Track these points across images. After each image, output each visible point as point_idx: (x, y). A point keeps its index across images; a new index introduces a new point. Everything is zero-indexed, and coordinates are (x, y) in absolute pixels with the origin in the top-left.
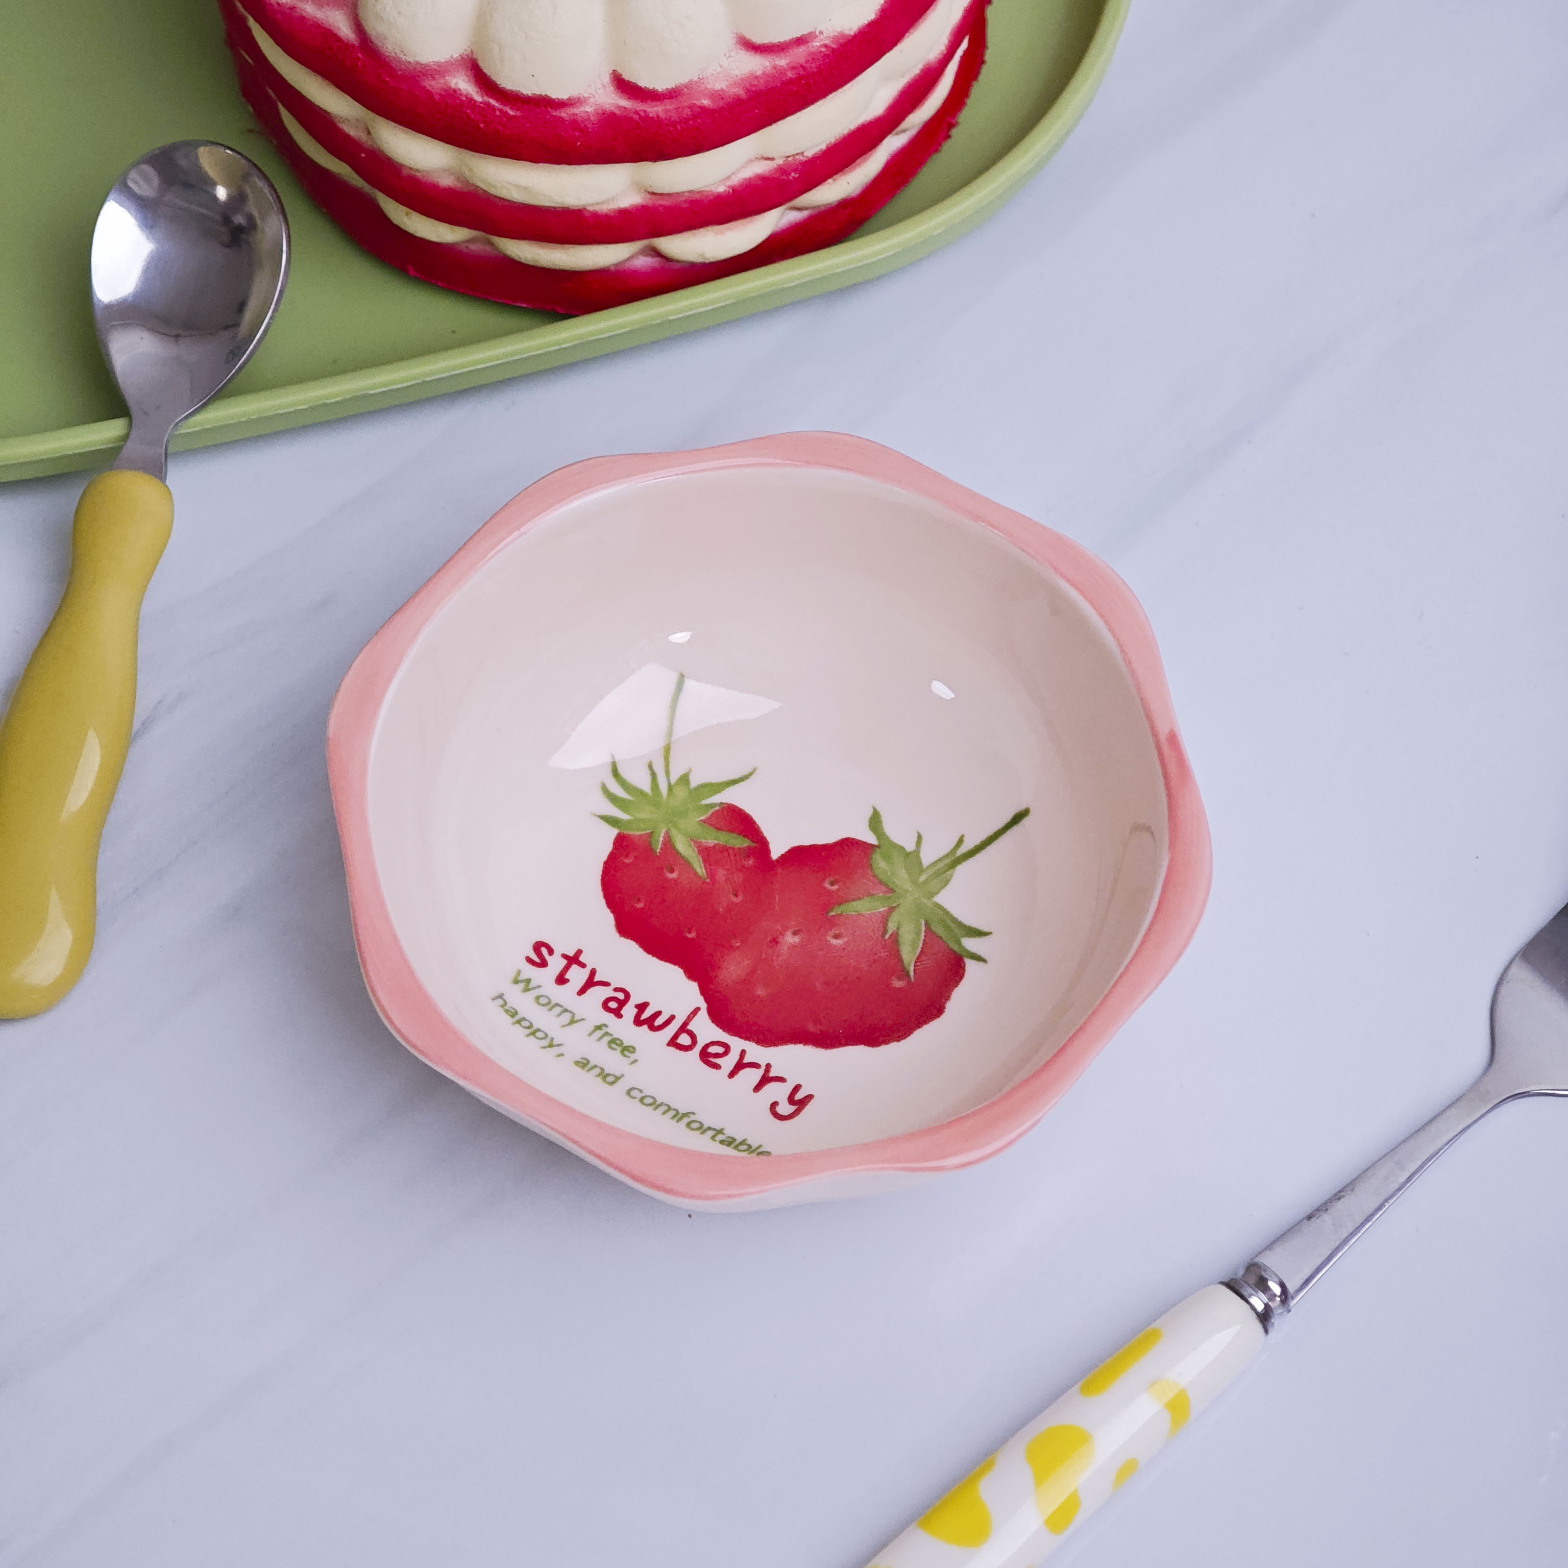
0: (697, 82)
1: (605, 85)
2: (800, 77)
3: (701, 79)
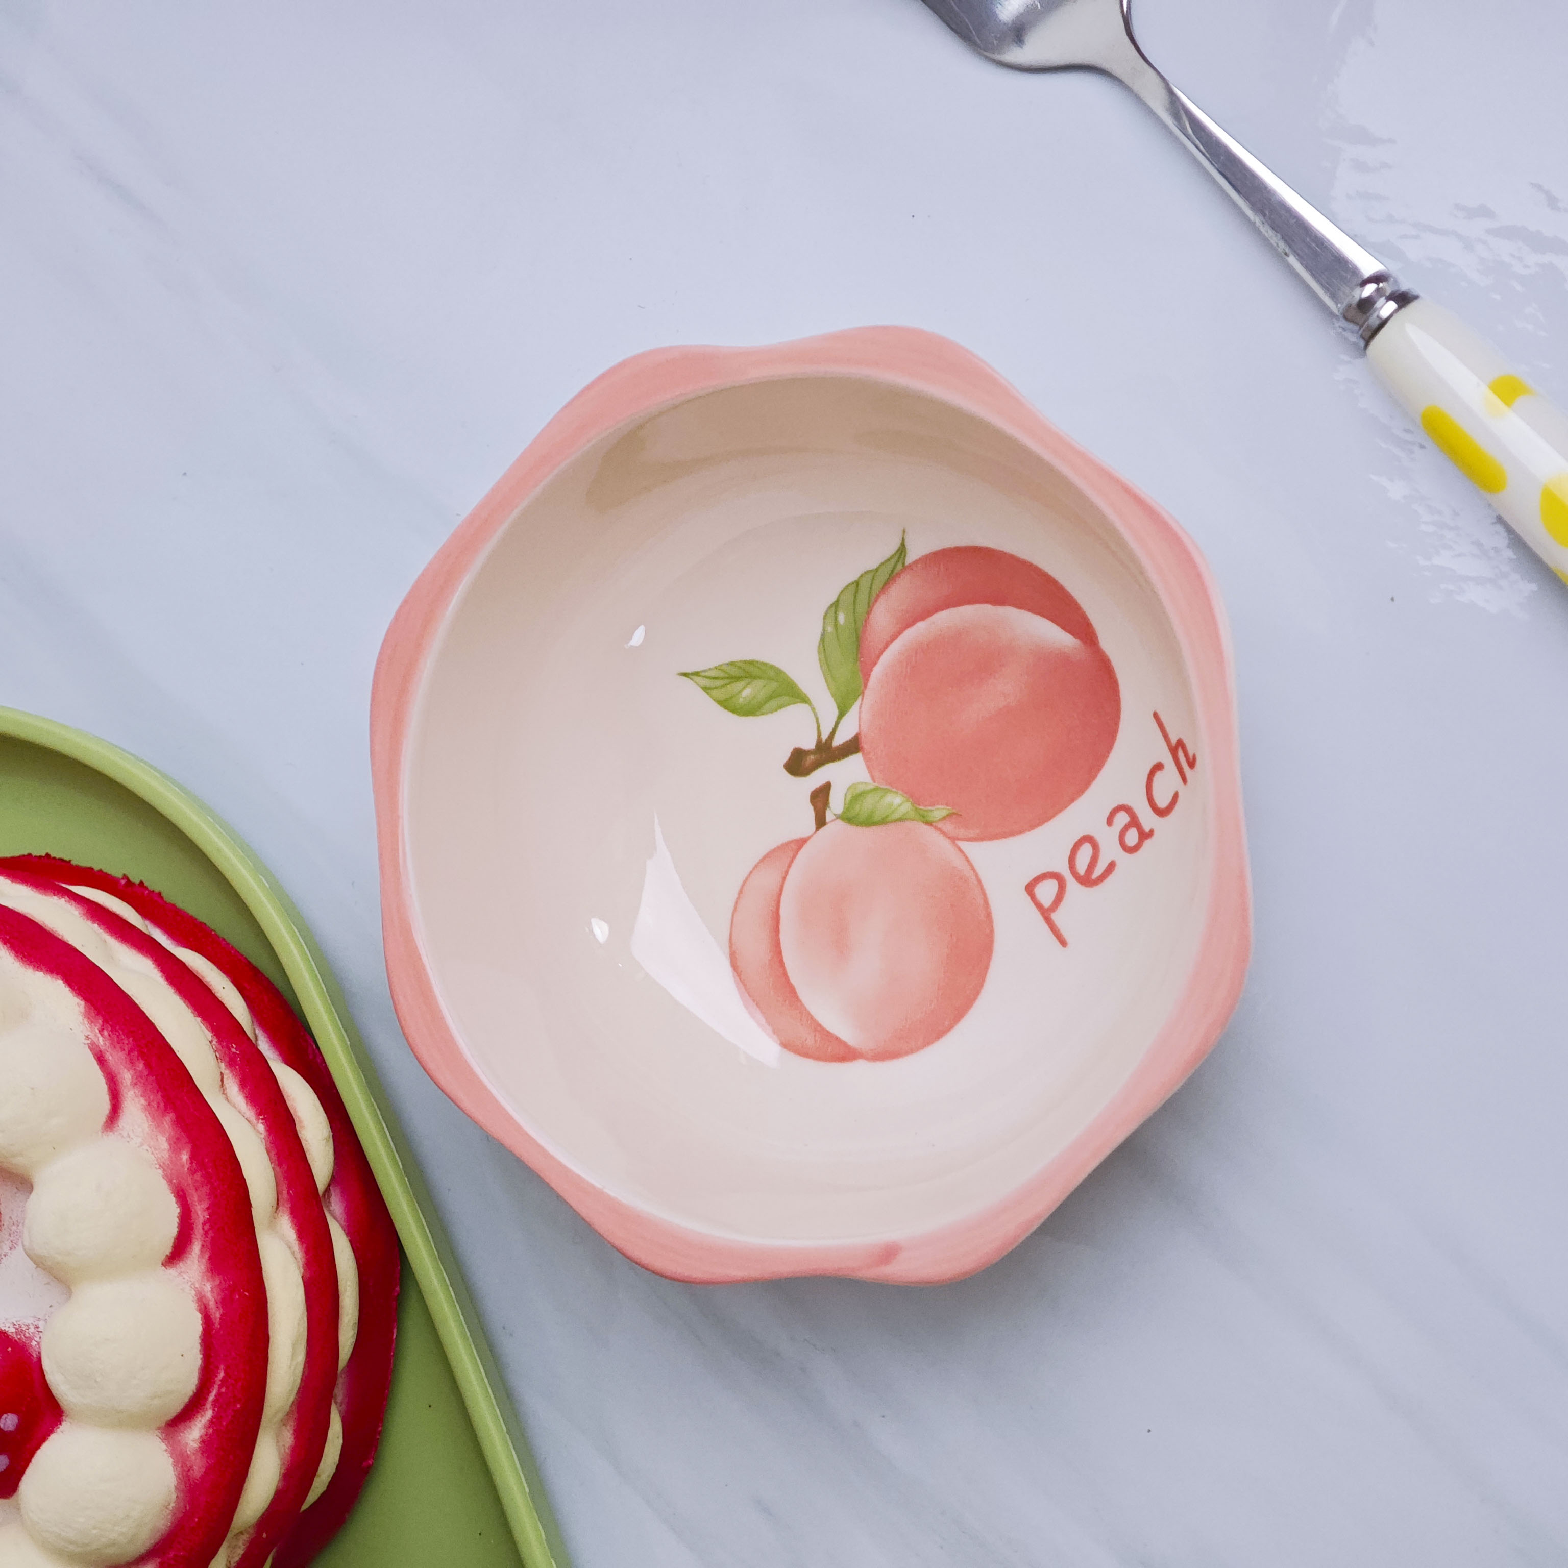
0: (164, 1170)
1: (179, 1272)
3: (160, 1166)
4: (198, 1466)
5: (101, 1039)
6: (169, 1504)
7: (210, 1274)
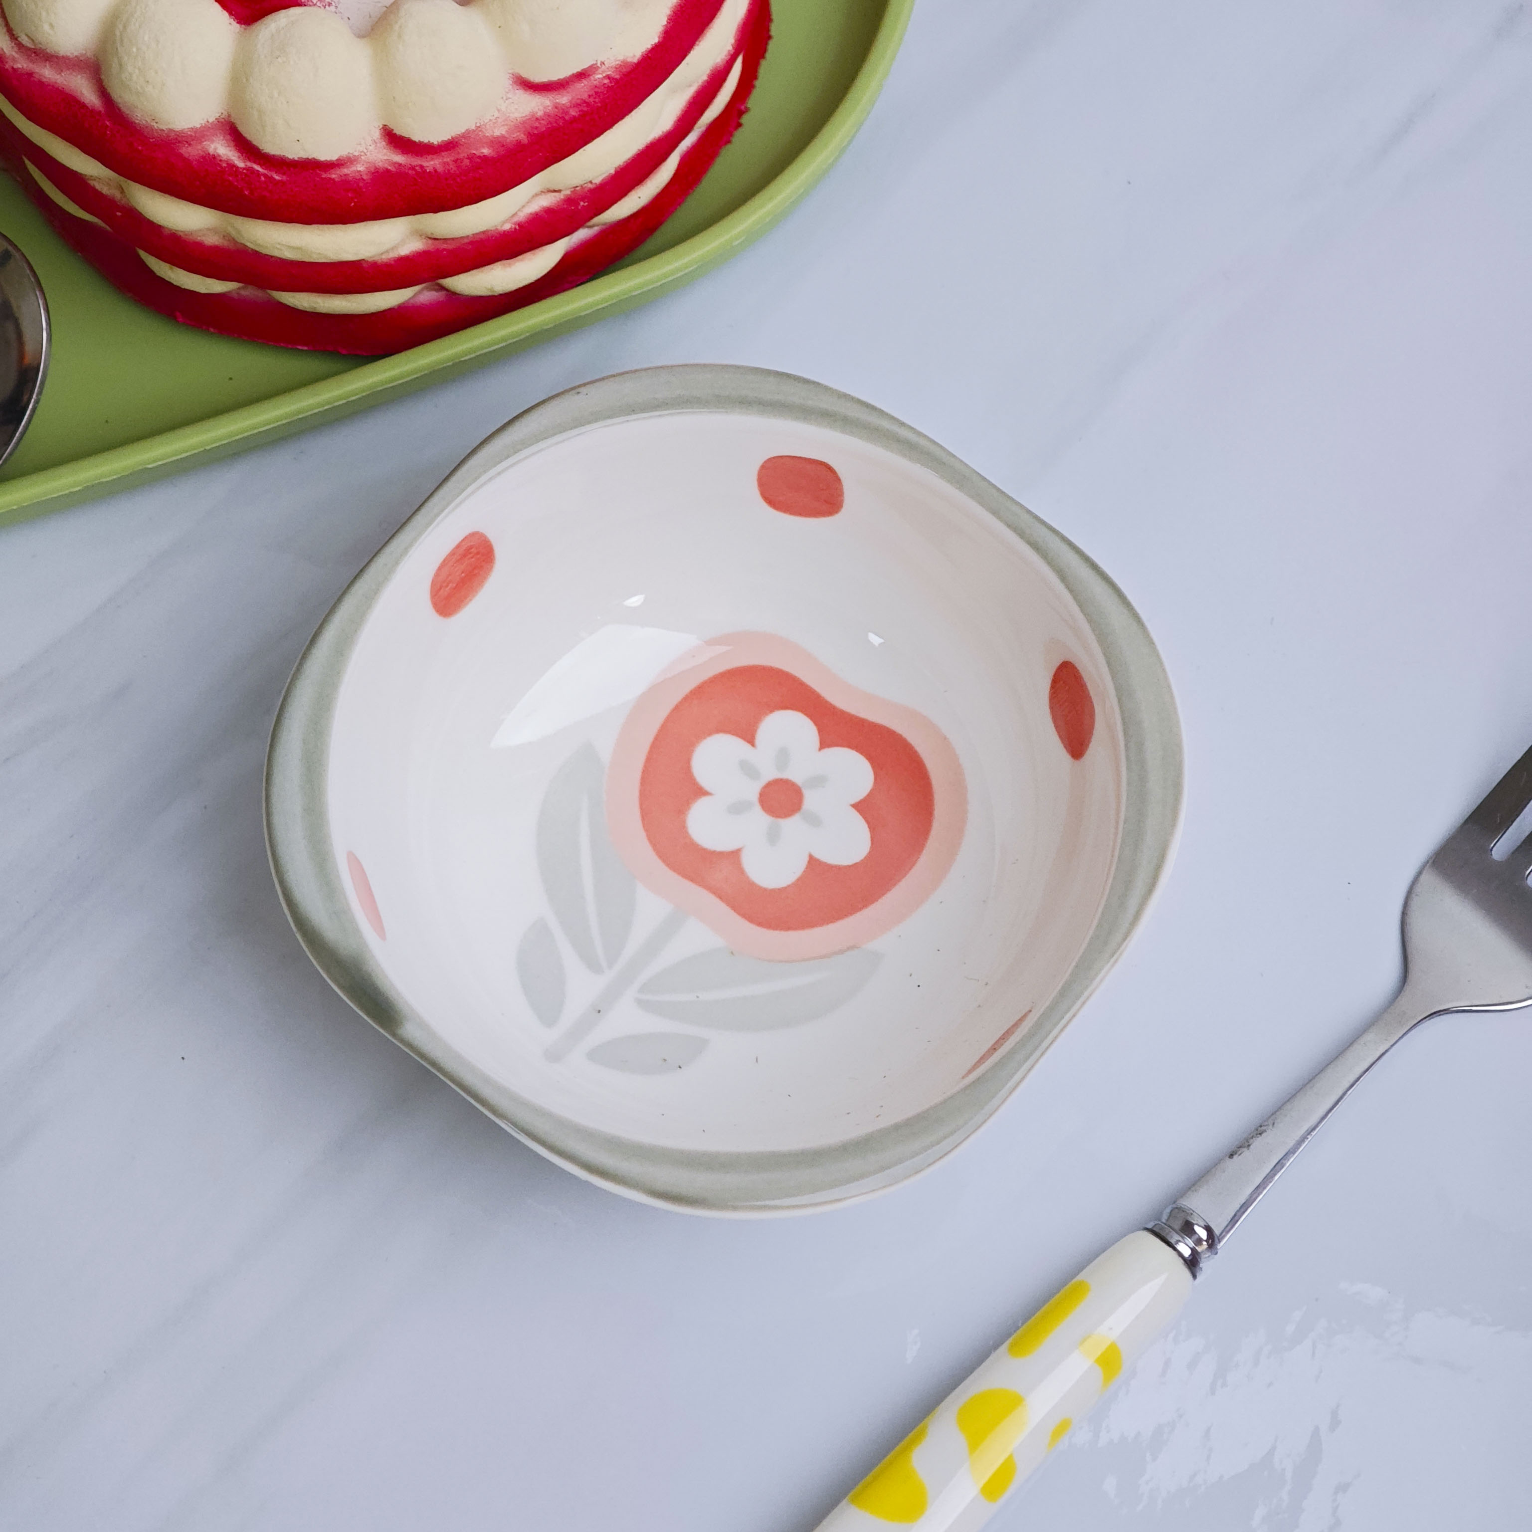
0: (474, 131)
1: (377, 141)
2: (583, 114)
3: (479, 127)
4: (191, 152)
5: (600, 76)
6: (157, 123)
7: (373, 170)
